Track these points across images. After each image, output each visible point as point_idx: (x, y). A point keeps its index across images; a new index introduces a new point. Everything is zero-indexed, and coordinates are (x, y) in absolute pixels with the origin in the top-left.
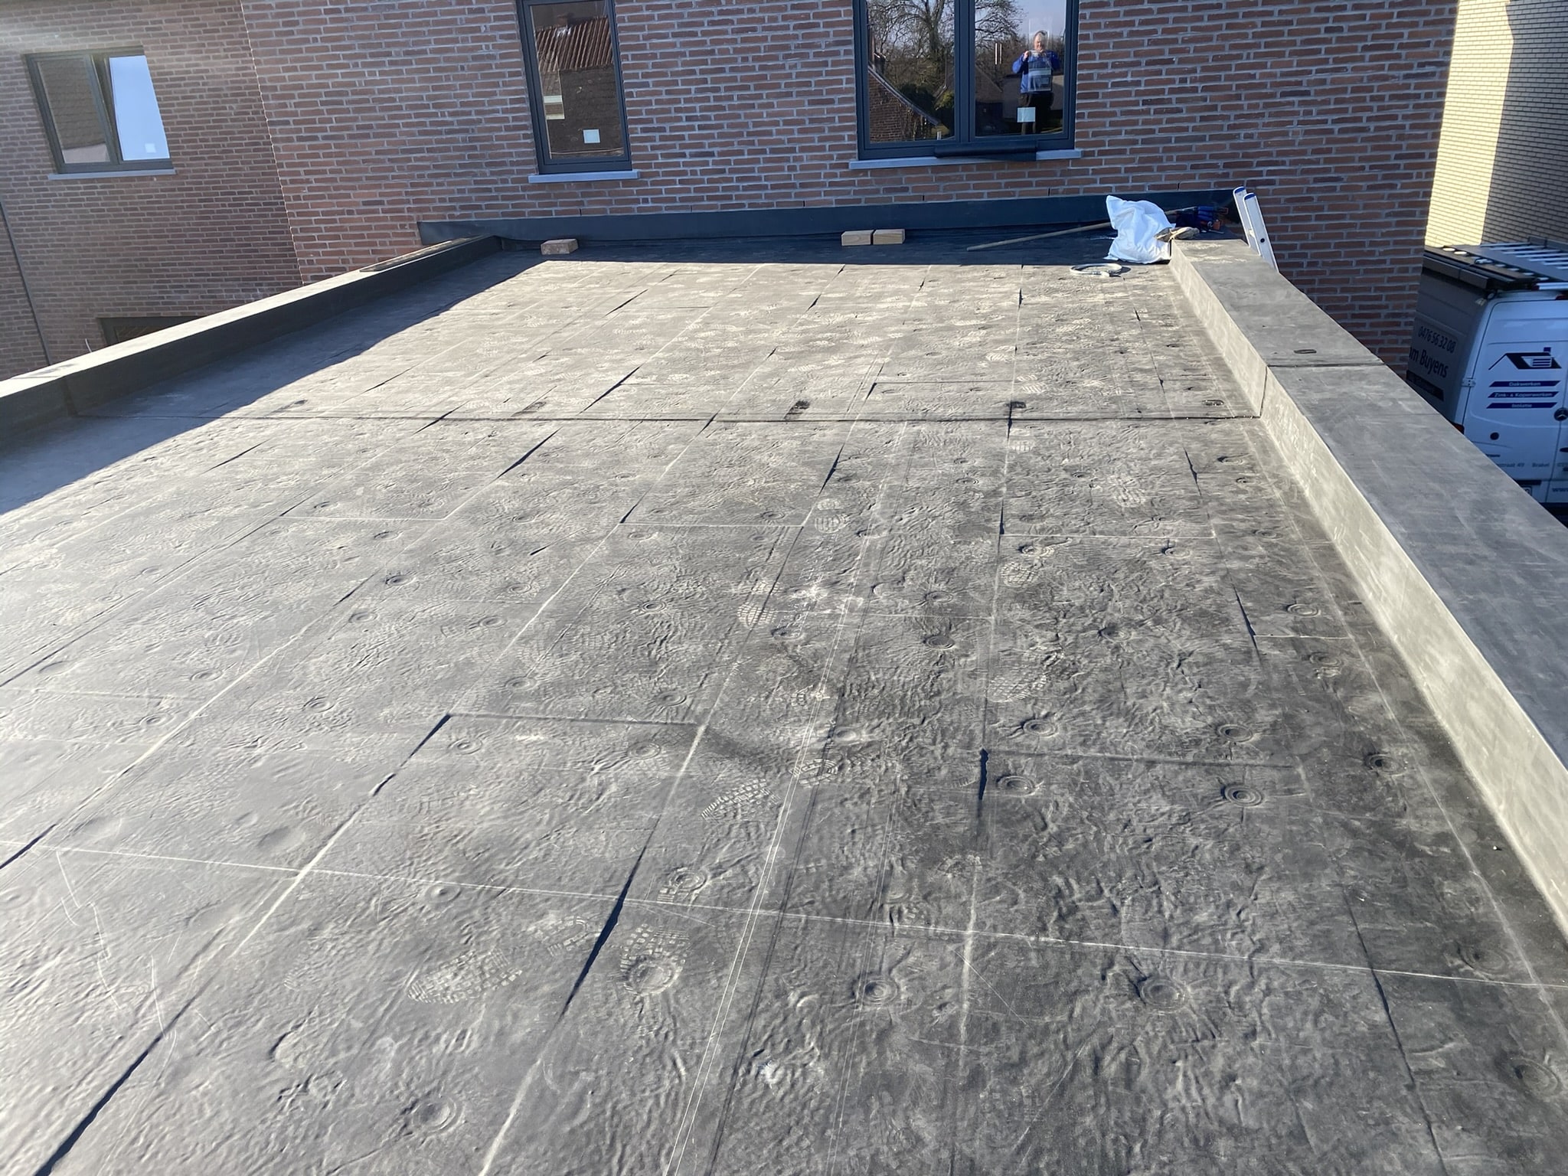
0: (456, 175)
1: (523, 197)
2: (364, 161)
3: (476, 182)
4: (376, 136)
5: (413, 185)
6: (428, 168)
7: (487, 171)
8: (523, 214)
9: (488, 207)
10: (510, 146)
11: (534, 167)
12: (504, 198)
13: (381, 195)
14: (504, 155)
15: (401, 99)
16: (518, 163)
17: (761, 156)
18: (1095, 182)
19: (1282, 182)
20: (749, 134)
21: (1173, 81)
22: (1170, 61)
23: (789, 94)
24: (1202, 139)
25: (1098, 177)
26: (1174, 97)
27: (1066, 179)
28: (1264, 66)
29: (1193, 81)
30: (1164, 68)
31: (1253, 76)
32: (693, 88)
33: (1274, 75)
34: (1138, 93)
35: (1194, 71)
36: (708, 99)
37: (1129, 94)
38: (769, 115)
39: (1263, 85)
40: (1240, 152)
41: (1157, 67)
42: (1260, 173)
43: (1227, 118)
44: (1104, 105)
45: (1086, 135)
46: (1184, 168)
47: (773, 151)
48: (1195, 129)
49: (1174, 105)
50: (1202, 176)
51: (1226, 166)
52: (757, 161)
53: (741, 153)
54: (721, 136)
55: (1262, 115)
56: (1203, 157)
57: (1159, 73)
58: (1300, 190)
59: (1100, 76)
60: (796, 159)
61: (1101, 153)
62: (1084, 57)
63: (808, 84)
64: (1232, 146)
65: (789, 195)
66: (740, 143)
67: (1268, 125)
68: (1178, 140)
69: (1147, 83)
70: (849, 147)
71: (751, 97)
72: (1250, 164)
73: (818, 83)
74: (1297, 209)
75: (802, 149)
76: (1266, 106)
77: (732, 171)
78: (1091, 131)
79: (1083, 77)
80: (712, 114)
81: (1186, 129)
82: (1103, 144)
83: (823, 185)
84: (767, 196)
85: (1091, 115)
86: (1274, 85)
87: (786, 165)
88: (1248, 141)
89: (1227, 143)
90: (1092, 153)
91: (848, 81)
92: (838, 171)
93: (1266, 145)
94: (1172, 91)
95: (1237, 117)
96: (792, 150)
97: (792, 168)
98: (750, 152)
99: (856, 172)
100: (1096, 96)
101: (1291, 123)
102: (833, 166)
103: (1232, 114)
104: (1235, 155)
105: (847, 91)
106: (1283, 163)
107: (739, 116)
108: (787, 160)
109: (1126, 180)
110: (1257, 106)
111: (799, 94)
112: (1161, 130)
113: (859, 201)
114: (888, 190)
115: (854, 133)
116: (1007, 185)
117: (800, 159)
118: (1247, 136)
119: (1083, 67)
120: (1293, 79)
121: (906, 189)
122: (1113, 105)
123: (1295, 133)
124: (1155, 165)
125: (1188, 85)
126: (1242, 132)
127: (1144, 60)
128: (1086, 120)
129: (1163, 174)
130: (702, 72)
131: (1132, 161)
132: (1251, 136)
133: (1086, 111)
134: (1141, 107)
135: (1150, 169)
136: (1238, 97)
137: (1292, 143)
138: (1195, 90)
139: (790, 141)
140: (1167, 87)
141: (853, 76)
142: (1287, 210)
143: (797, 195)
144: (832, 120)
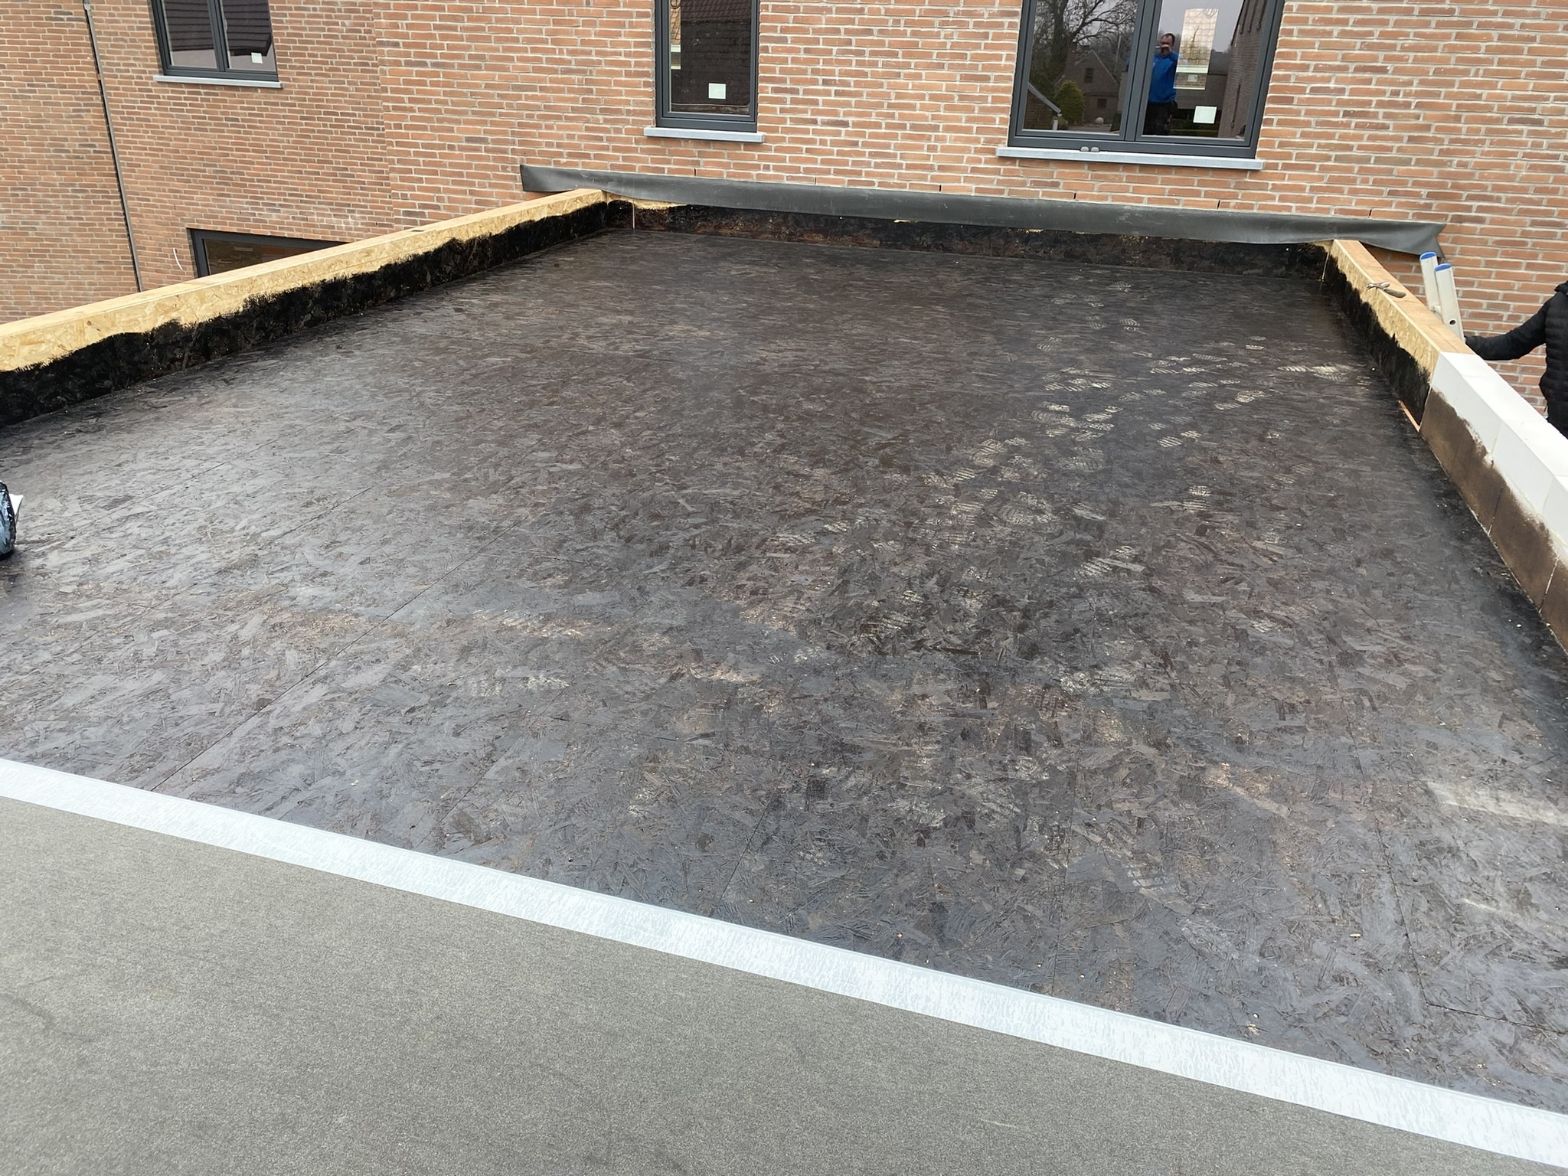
0: (568, 119)
1: (635, 150)
2: (472, 94)
3: (588, 129)
4: (488, 68)
5: (520, 125)
6: (538, 108)
7: (600, 117)
8: (633, 168)
9: (596, 157)
10: (628, 93)
11: (652, 118)
12: (615, 149)
13: (486, 131)
14: (621, 102)
15: (519, 31)
16: (635, 113)
17: (900, 132)
18: (1273, 198)
19: (1493, 222)
20: (890, 106)
21: (1384, 93)
22: (1383, 70)
23: (941, 66)
24: (1407, 162)
25: (1277, 194)
26: (1381, 111)
27: (1240, 193)
28: (1493, 86)
29: (1406, 95)
30: (1375, 77)
31: (1479, 97)
32: (835, 49)
33: (1503, 98)
34: (1340, 103)
35: (1410, 83)
36: (849, 63)
37: (1329, 102)
38: (914, 87)
39: (1489, 109)
40: (1450, 182)
41: (1367, 75)
42: (1469, 209)
43: (1440, 141)
44: (1298, 113)
45: (1270, 144)
46: (1379, 193)
47: (913, 127)
48: (1400, 150)
49: (1381, 121)
50: (1400, 205)
51: (1430, 196)
52: (895, 136)
53: (878, 125)
54: (858, 104)
55: (1483, 142)
56: (1404, 183)
57: (1369, 81)
58: (1513, 233)
59: (1299, 79)
60: (937, 139)
61: (1286, 167)
62: (1283, 55)
63: (963, 56)
64: (1441, 175)
65: (924, 178)
66: (878, 115)
67: (1488, 153)
68: (1378, 161)
69: (1353, 92)
70: (1000, 131)
71: (898, 65)
72: (1458, 197)
73: (974, 57)
74: (1506, 254)
75: (947, 129)
76: (1489, 132)
77: (865, 145)
78: (1277, 140)
79: (1279, 78)
80: (852, 80)
81: (1390, 149)
82: (1289, 156)
83: (965, 170)
84: (900, 176)
85: (1280, 123)
86: (1501, 109)
87: (926, 144)
88: (1462, 170)
89: (1435, 170)
90: (1275, 166)
91: (1009, 58)
92: (983, 157)
93: (1482, 178)
94: (1380, 104)
95: (1452, 141)
96: (936, 128)
97: (932, 149)
98: (888, 126)
99: (1004, 159)
100: (1290, 101)
101: (1514, 154)
102: (977, 151)
103: (1446, 137)
104: (1443, 185)
105: (1006, 68)
106: (1498, 200)
107: (881, 85)
108: (929, 138)
109: (1310, 200)
110: (1477, 131)
111: (951, 67)
112: (1360, 148)
113: (1002, 192)
114: (1036, 184)
115: (1007, 116)
116: (1171, 193)
117: (943, 139)
118: (1460, 164)
119: (1280, 66)
120: (1526, 105)
121: (1056, 185)
122: (1308, 113)
123: (1518, 167)
124: (1346, 187)
125: (1400, 99)
126: (1456, 160)
127: (1352, 66)
128: (1274, 127)
129: (1355, 198)
130: (847, 31)
131: (1321, 179)
132: (1465, 165)
133: (1276, 118)
134: (1340, 119)
135: (1340, 191)
136: (1457, 119)
137: (1511, 178)
138: (1407, 105)
139: (934, 118)
140: (1374, 99)
141: (1015, 53)
142: (1495, 253)
143: (933, 178)
144: (984, 99)
